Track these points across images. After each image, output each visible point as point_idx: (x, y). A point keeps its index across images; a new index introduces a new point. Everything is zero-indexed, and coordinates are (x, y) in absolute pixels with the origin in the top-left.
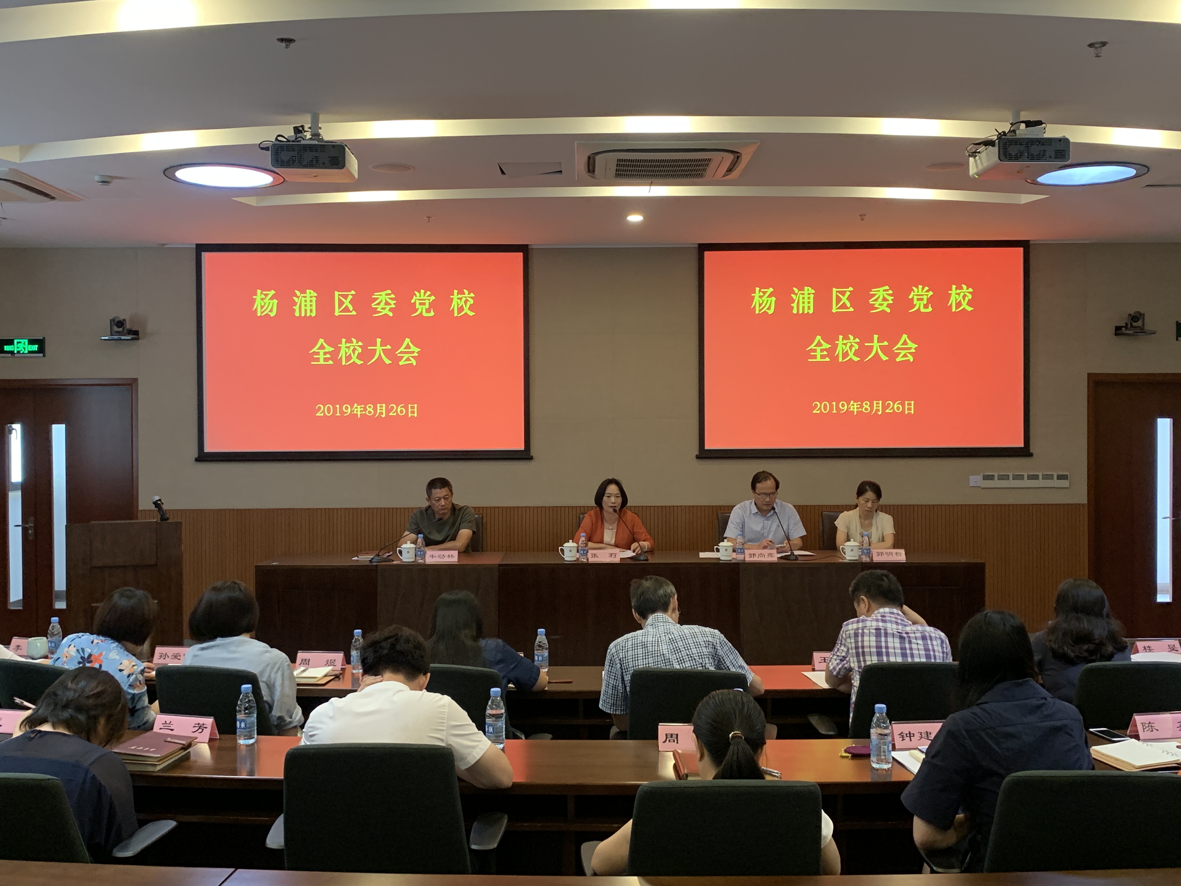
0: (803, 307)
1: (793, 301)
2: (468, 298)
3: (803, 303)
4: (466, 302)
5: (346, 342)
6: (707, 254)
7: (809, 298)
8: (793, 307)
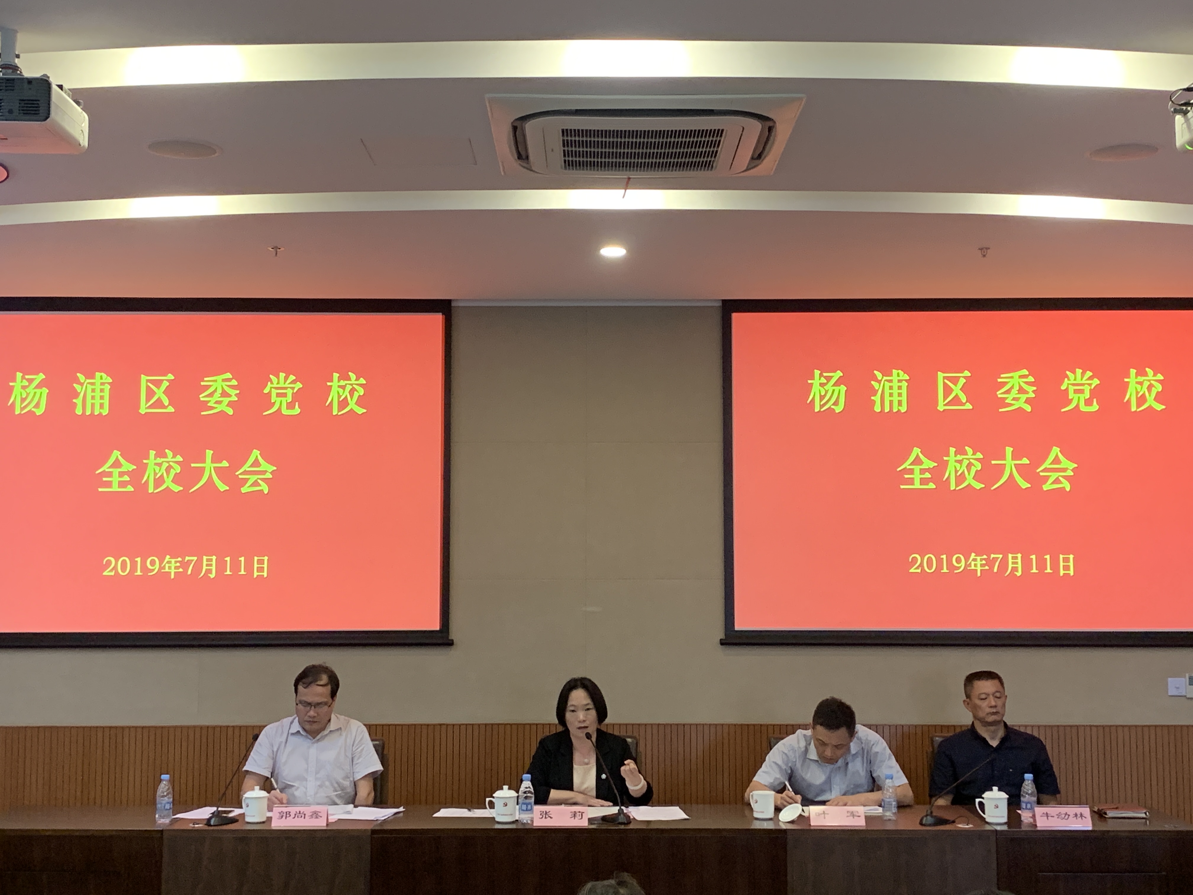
0: (891, 402)
1: (875, 392)
2: (356, 387)
3: (891, 395)
4: (352, 392)
5: (156, 456)
6: (736, 317)
7: (900, 388)
8: (874, 402)
